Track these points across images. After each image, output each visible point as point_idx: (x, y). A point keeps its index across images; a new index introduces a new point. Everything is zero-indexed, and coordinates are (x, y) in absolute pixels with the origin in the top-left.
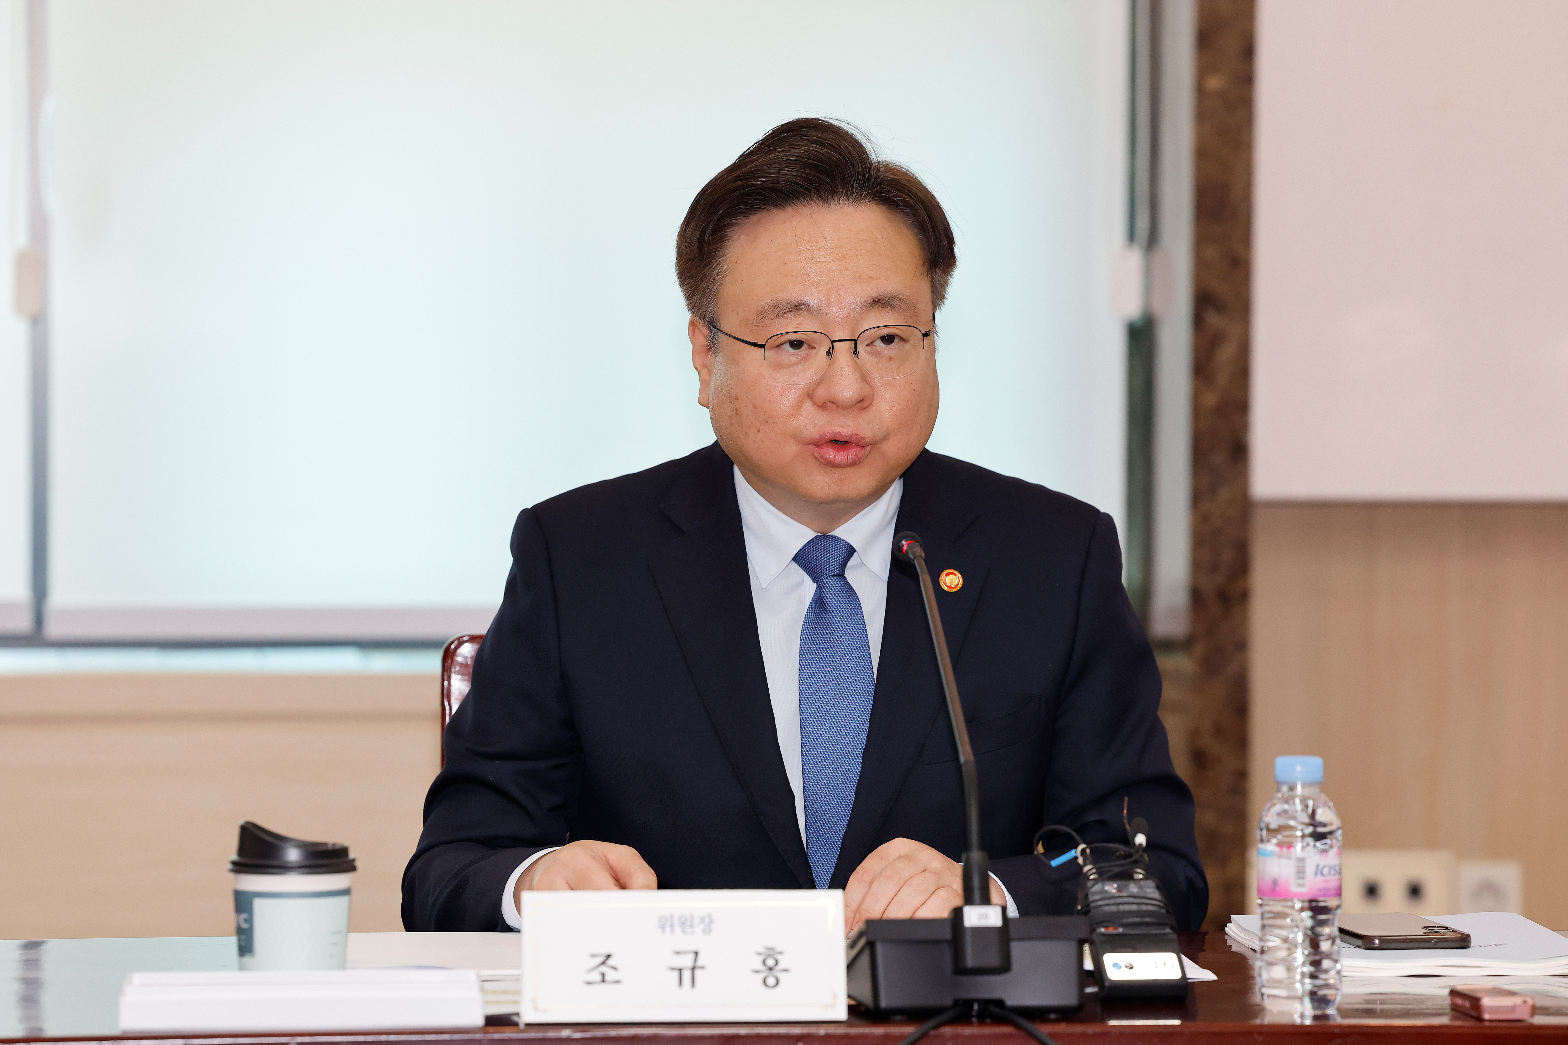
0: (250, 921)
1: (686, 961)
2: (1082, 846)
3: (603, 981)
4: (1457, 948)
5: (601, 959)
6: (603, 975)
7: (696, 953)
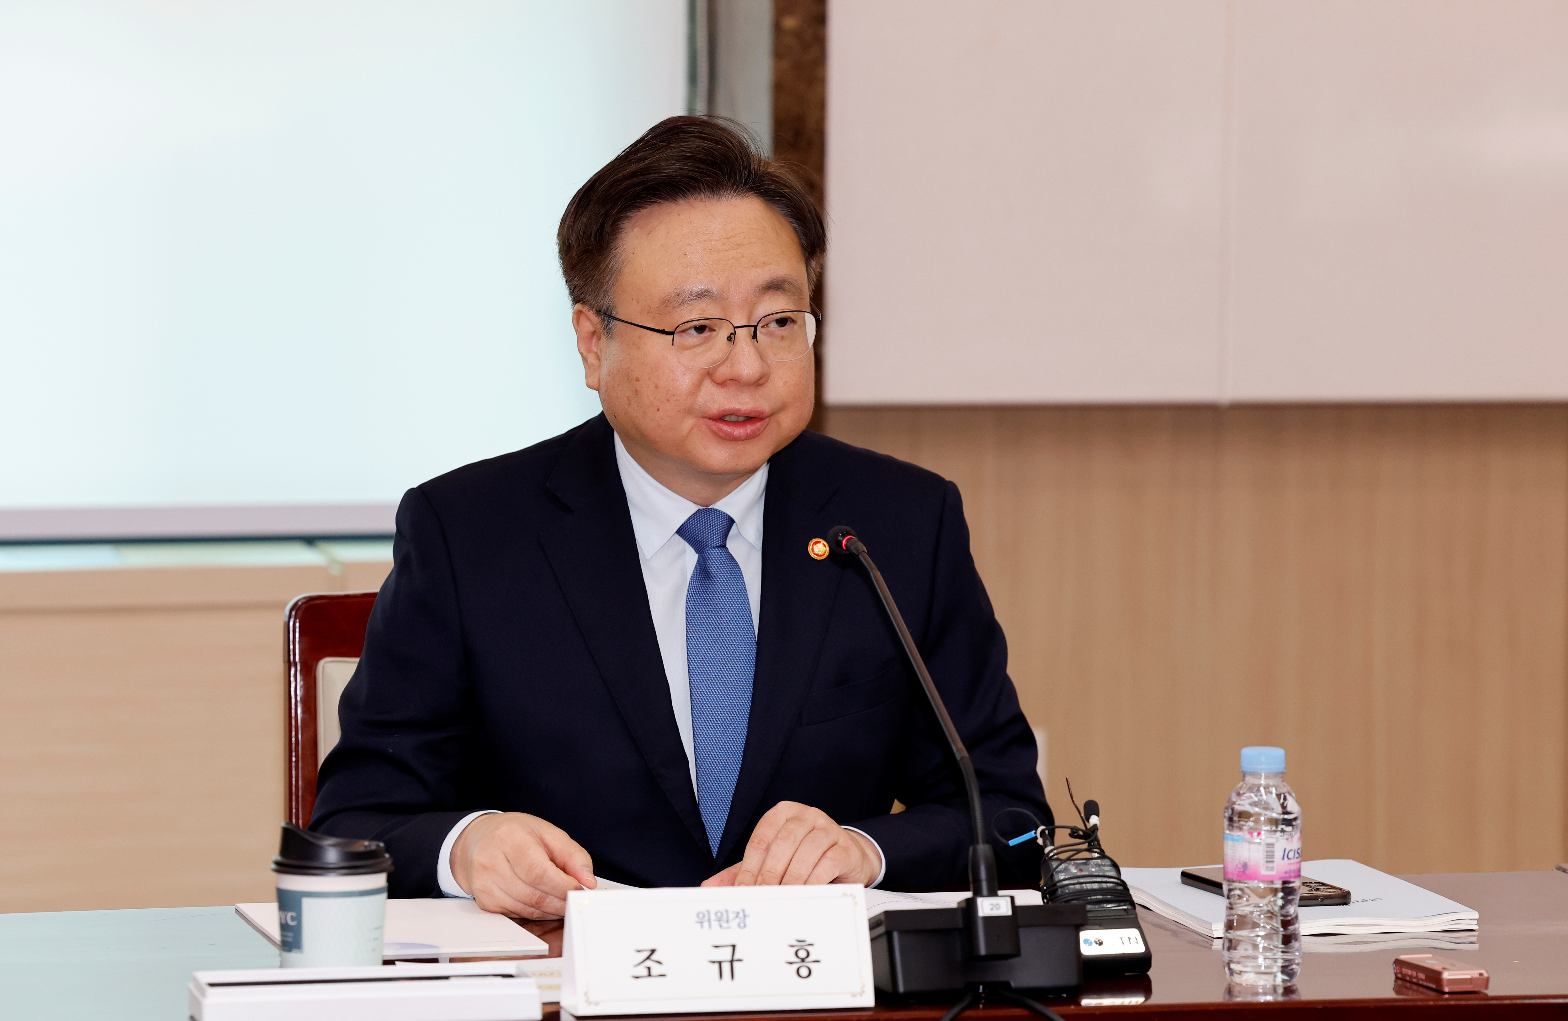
0: (298, 918)
1: (725, 954)
2: (1042, 828)
3: (650, 975)
4: (1340, 905)
5: (647, 954)
6: (649, 969)
7: (734, 946)
